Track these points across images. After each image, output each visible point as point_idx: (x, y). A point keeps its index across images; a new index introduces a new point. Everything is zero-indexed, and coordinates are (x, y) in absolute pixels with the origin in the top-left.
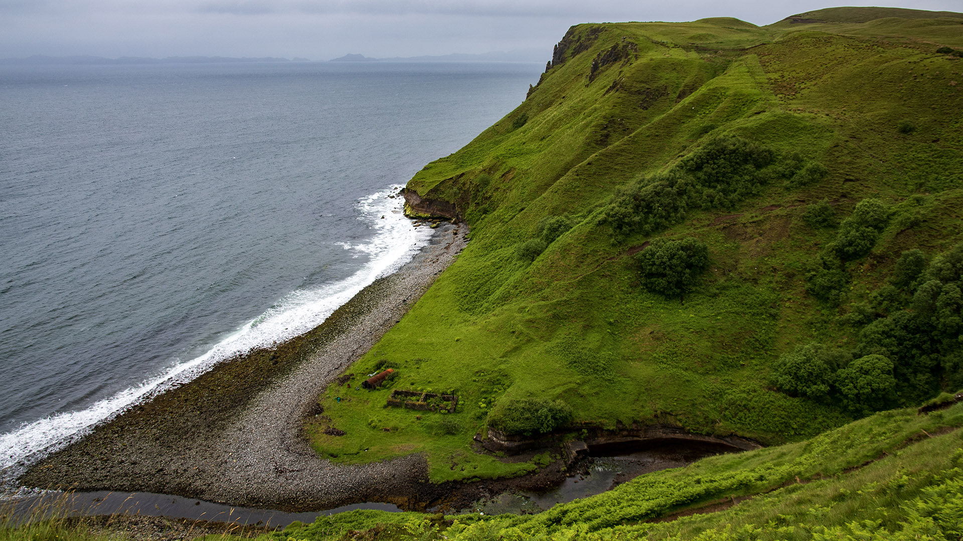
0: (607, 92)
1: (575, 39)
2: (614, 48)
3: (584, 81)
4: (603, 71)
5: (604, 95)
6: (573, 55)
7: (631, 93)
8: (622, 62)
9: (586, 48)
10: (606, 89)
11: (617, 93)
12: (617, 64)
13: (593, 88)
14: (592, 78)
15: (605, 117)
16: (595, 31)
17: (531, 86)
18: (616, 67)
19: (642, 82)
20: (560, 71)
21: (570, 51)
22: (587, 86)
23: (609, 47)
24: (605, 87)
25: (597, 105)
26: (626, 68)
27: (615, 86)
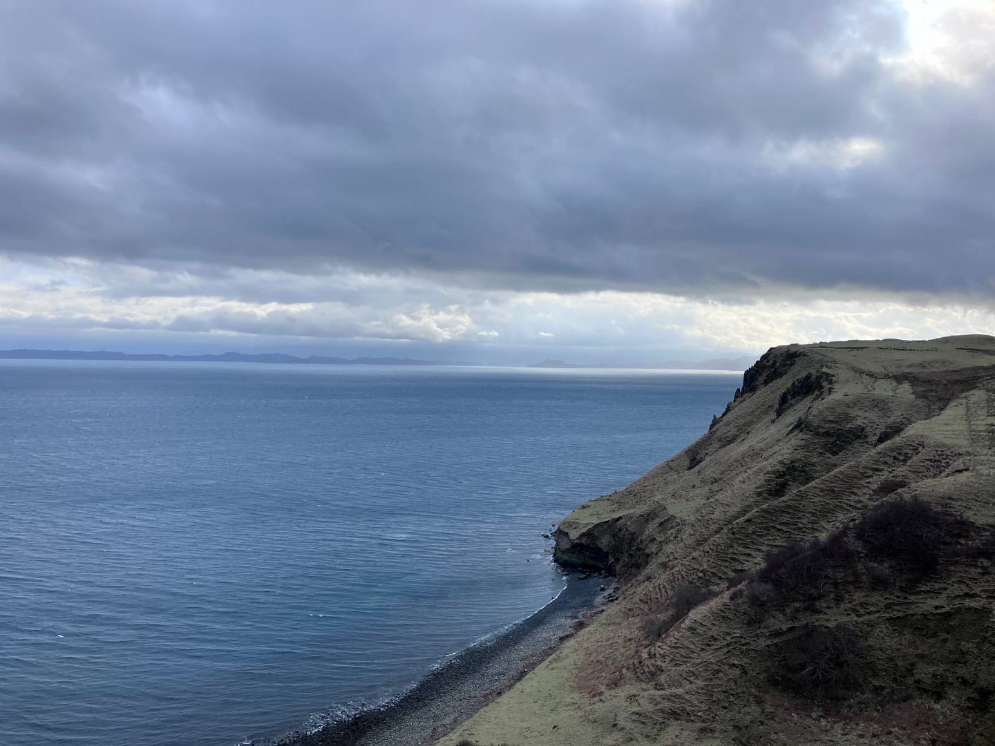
0: (792, 431)
2: (807, 378)
4: (792, 405)
5: (787, 435)
6: (766, 383)
7: (818, 434)
8: (813, 396)
9: (780, 375)
10: (791, 427)
11: (801, 434)
12: (809, 397)
13: (778, 426)
14: (779, 413)
15: (781, 462)
17: (715, 417)
18: (807, 401)
19: (831, 422)
20: (748, 401)
21: (762, 378)
22: (773, 421)
23: (803, 376)
24: (790, 425)
25: (777, 448)
26: (816, 403)
27: (800, 426)
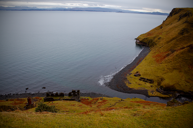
0: (184, 23)
1: (175, 11)
4: (182, 18)
7: (190, 24)
8: (187, 17)
9: (178, 13)
10: (183, 22)
11: (186, 24)
15: (183, 28)
16: (180, 10)
21: (173, 14)
22: (178, 21)
25: (181, 26)
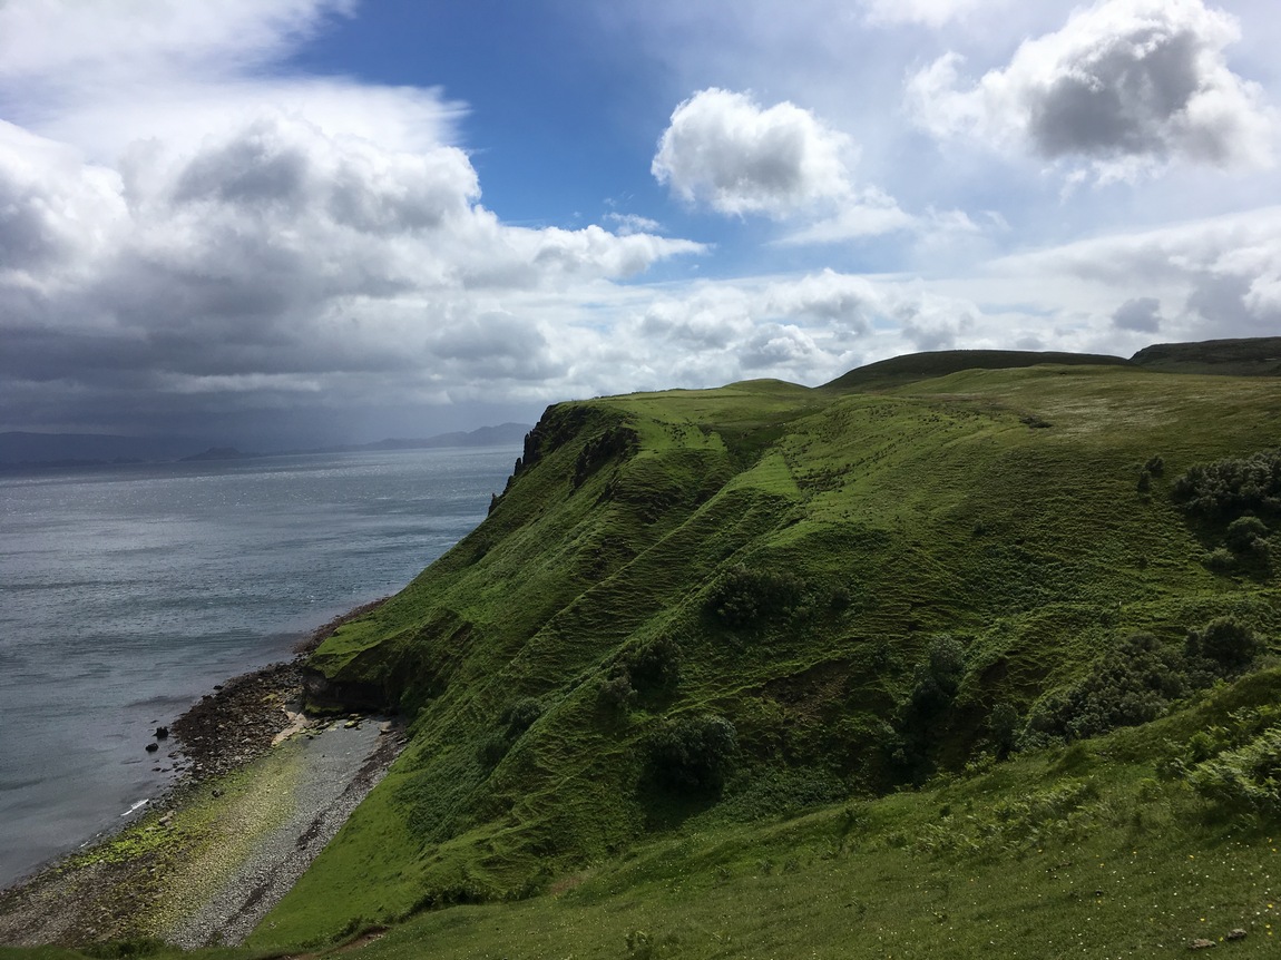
0: (599, 501)
1: (555, 425)
2: (606, 437)
3: (567, 485)
4: (592, 472)
5: (595, 506)
6: (552, 449)
7: (631, 501)
8: (616, 459)
9: (570, 438)
10: (597, 497)
11: (612, 503)
12: (611, 460)
13: (581, 496)
14: (579, 483)
15: (596, 539)
16: (582, 414)
17: (494, 496)
18: (611, 465)
19: (645, 485)
20: (535, 474)
21: (547, 443)
22: (572, 493)
23: (599, 434)
24: (596, 494)
25: (585, 523)
26: (622, 466)
27: (608, 495)
